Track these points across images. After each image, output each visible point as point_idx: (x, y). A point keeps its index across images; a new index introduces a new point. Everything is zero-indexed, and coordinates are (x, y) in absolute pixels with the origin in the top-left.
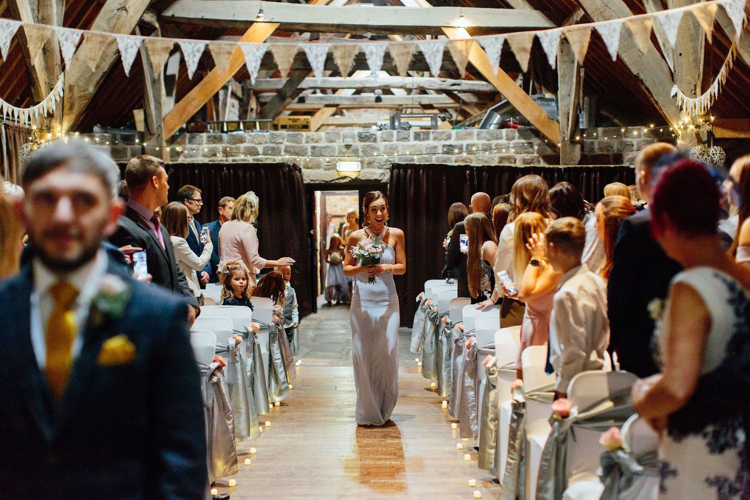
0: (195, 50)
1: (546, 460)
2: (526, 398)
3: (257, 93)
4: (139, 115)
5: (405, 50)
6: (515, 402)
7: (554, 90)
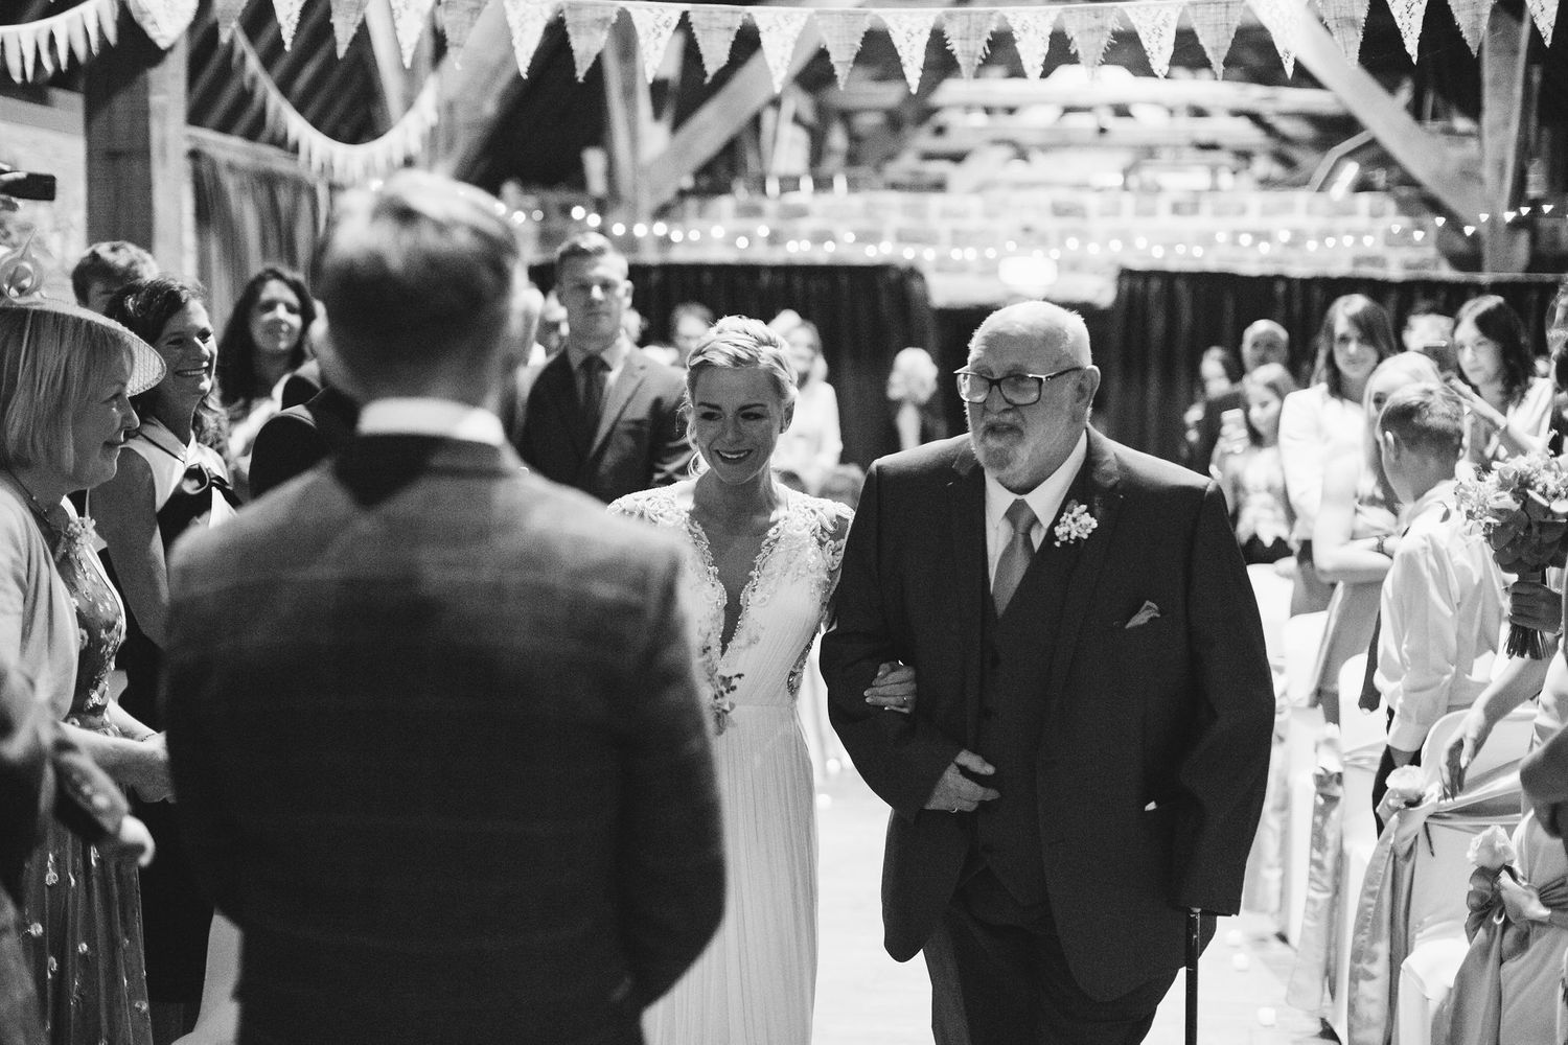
0: (660, 23)
1: (1372, 894)
2: (1345, 764)
3: (846, 116)
4: (594, 160)
5: (1098, 22)
6: (1321, 772)
7: (1474, 111)
